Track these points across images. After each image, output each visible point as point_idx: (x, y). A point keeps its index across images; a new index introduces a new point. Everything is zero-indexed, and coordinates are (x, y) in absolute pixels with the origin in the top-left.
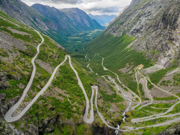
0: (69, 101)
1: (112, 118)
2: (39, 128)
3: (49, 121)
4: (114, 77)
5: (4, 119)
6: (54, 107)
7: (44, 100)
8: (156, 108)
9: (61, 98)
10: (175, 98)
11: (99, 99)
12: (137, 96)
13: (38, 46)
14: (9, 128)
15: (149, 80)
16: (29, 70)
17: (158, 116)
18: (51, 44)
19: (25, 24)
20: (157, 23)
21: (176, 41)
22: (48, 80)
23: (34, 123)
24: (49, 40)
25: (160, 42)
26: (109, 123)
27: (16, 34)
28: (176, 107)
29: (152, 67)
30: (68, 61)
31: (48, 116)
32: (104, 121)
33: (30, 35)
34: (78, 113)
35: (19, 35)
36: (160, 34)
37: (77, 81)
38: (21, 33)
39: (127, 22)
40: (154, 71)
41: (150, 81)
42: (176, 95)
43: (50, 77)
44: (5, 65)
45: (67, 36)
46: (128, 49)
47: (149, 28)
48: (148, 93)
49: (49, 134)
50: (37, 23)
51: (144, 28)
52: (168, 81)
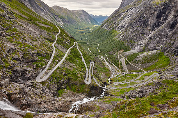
0: (76, 70)
1: (102, 81)
2: (57, 86)
3: (63, 82)
4: (105, 57)
5: (35, 80)
6: (67, 74)
7: (61, 69)
8: (130, 77)
9: (71, 68)
10: (142, 71)
11: (94, 69)
12: (118, 69)
13: (57, 35)
14: (39, 85)
16: (51, 50)
17: (130, 81)
19: (48, 20)
20: (135, 22)
21: (146, 35)
22: (63, 57)
23: (54, 83)
24: (64, 31)
26: (100, 84)
27: (42, 26)
28: (142, 77)
29: (129, 51)
30: (76, 45)
31: (63, 79)
32: (97, 83)
33: (51, 27)
34: (81, 78)
37: (81, 58)
38: (45, 26)
39: (116, 21)
40: (130, 54)
42: (143, 69)
43: (64, 55)
44: (35, 46)
46: (115, 39)
47: (130, 25)
48: (125, 67)
49: (64, 90)
50: (56, 19)
51: (126, 25)
52: (139, 60)
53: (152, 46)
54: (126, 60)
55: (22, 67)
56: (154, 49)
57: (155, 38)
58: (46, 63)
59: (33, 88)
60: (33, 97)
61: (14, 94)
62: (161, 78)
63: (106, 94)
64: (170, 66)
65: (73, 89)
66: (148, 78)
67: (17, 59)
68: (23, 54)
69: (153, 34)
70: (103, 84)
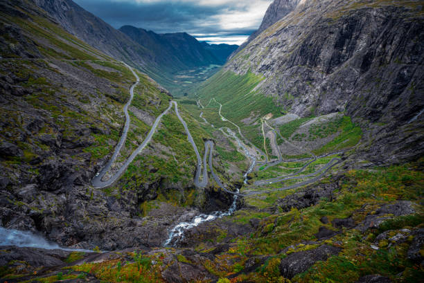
0: (176, 161)
1: (231, 180)
2: (138, 194)
3: (150, 186)
4: (234, 130)
5: (91, 185)
6: (157, 168)
7: (143, 159)
8: (285, 168)
9: (165, 157)
10: (309, 156)
11: (214, 157)
13: (132, 88)
14: (99, 195)
15: (279, 133)
16: (120, 121)
18: (150, 85)
19: (112, 57)
20: (294, 57)
21: (316, 81)
22: (147, 134)
23: (131, 188)
24: (146, 79)
25: (295, 83)
26: (226, 186)
27: (99, 70)
28: (309, 167)
29: (284, 117)
30: (173, 109)
31: (149, 179)
32: (220, 185)
33: (120, 72)
34: (187, 175)
35: (103, 72)
36: (297, 72)
37: (186, 134)
38: (106, 69)
39: (254, 55)
40: (286, 122)
41: (280, 135)
42: (311, 152)
43: (150, 130)
44: (86, 114)
45: (173, 73)
46: (254, 93)
47: (283, 63)
49: (152, 202)
51: (276, 63)
52: (303, 135)
53: (328, 105)
54: (277, 134)
55: (60, 159)
56: (333, 111)
57: (335, 88)
58: (112, 150)
59: (86, 202)
60: (87, 219)
61: (47, 215)
62: (346, 167)
63: (240, 206)
64: (362, 143)
67: (49, 142)
68: (61, 132)
69: (329, 81)
70: (232, 185)
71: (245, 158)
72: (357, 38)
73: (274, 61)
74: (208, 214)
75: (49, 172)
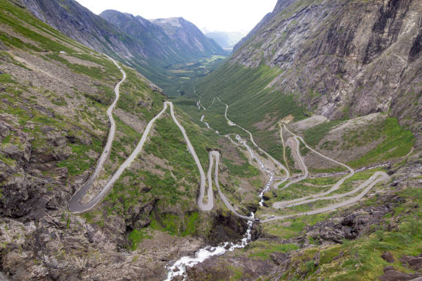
0: (173, 176)
1: (243, 201)
2: (127, 221)
3: (142, 210)
4: (245, 137)
5: (67, 209)
6: (149, 187)
7: (133, 175)
8: (313, 185)
9: (159, 172)
10: (344, 170)
11: (220, 171)
12: (281, 167)
13: (118, 86)
14: (77, 222)
15: (303, 141)
16: (104, 127)
17: (316, 197)
18: (139, 82)
19: (91, 48)
20: (319, 44)
21: (349, 74)
22: (136, 143)
23: (118, 213)
24: (135, 75)
25: (322, 76)
26: (237, 209)
27: (77, 65)
28: (344, 184)
29: (308, 119)
30: (168, 111)
31: (140, 201)
32: (230, 207)
33: (102, 67)
34: (188, 195)
35: (82, 67)
36: (323, 64)
37: (185, 144)
38: (86, 64)
39: (268, 43)
40: (311, 126)
41: (304, 143)
42: (346, 164)
43: (140, 138)
44: (61, 119)
45: (166, 67)
46: (269, 90)
47: (305, 52)
48: (300, 161)
49: (144, 230)
50: (112, 45)
51: (296, 52)
52: (334, 142)
53: (366, 104)
54: (300, 141)
55: (29, 176)
56: (372, 111)
57: (374, 83)
58: (94, 163)
59: (61, 231)
60: (63, 255)
61: (12, 250)
62: (396, 185)
63: (256, 236)
64: (415, 152)
65: (169, 226)
66: (362, 186)
67: (15, 154)
68: (30, 141)
69: (366, 73)
70: (245, 208)
71: (258, 172)
72: (403, 16)
73: (294, 49)
74: (216, 246)
75: (14, 193)
